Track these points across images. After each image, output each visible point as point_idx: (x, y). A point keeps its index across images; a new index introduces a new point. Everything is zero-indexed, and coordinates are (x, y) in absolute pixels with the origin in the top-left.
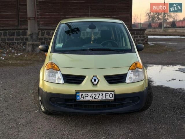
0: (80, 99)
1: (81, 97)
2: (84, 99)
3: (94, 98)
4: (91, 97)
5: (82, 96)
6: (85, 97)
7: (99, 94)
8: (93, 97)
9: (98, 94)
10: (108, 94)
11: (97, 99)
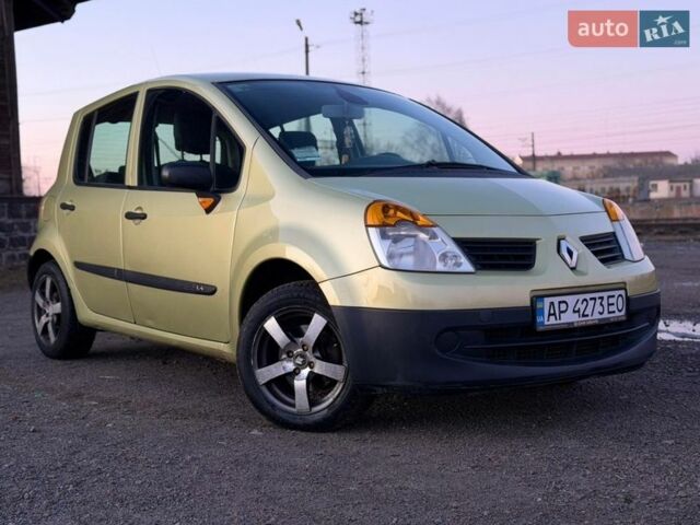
0: (546, 323)
1: (550, 315)
2: (558, 322)
3: (584, 316)
4: (574, 311)
5: (552, 312)
6: (561, 312)
7: (595, 299)
8: (578, 311)
9: (591, 299)
10: (613, 296)
11: (589, 318)
